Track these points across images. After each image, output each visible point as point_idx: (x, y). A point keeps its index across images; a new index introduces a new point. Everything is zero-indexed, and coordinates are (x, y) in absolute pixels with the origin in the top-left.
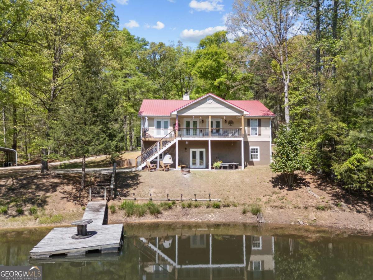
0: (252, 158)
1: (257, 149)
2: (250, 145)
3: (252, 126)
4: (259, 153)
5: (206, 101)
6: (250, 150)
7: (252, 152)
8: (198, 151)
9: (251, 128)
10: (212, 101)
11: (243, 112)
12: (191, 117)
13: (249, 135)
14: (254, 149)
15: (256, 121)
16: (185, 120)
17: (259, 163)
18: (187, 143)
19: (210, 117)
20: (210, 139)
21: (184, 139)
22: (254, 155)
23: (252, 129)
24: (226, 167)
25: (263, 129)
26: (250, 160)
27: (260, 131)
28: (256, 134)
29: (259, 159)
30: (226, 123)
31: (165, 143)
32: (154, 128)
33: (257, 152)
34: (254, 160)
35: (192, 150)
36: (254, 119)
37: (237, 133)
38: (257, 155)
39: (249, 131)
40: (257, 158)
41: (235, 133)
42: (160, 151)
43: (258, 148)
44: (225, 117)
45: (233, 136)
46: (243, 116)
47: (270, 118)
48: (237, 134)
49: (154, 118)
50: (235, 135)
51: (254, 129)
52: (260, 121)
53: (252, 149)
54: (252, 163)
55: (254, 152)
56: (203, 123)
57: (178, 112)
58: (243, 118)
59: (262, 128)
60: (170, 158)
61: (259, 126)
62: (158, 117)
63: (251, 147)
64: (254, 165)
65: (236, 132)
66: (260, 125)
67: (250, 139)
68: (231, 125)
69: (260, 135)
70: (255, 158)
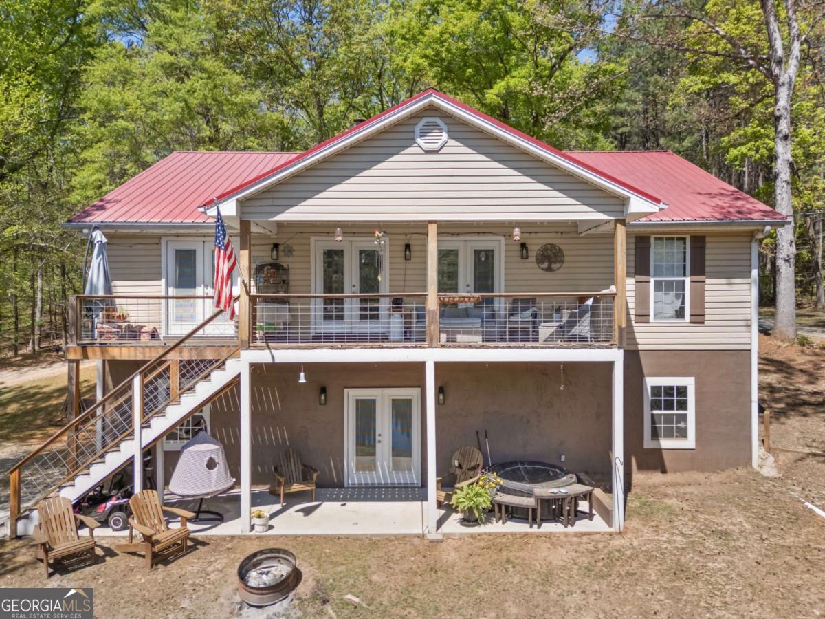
0: (655, 435)
1: (682, 391)
2: (645, 370)
3: (655, 276)
4: (691, 412)
5: (411, 142)
6: (648, 396)
7: (656, 405)
8: (384, 398)
9: (652, 280)
10: (445, 136)
11: (624, 202)
12: (327, 228)
13: (643, 317)
14: (669, 390)
15: (676, 248)
16: (318, 247)
17: (690, 461)
18: (302, 380)
19: (433, 230)
20: (430, 356)
21: (286, 355)
22: (669, 419)
23: (658, 286)
24: (526, 509)
25: (713, 285)
26: (648, 444)
27: (699, 299)
28: (680, 314)
29: (690, 442)
30: (524, 257)
31: (194, 370)
32: (159, 286)
33: (683, 405)
34: (665, 443)
35: (352, 395)
36: (671, 236)
37: (587, 319)
38: (683, 418)
39: (642, 299)
40: (683, 434)
41: (572, 322)
42: (146, 425)
43: (689, 382)
44: (517, 231)
45: (565, 336)
46: (623, 222)
47: (751, 235)
48: (584, 327)
49: (159, 237)
50: (576, 330)
51: (669, 286)
52: (703, 248)
53: (656, 390)
54: (654, 461)
55: (669, 405)
56: (407, 258)
57: (241, 203)
58: (621, 231)
59: (708, 281)
60: (211, 464)
61: (692, 274)
62: (178, 232)
63: (651, 382)
64: (664, 471)
65: (582, 316)
66: (699, 269)
67: (647, 338)
68: (549, 269)
69: (698, 318)
70: (669, 434)
